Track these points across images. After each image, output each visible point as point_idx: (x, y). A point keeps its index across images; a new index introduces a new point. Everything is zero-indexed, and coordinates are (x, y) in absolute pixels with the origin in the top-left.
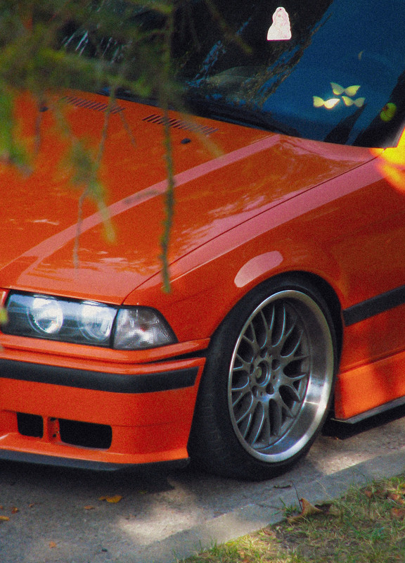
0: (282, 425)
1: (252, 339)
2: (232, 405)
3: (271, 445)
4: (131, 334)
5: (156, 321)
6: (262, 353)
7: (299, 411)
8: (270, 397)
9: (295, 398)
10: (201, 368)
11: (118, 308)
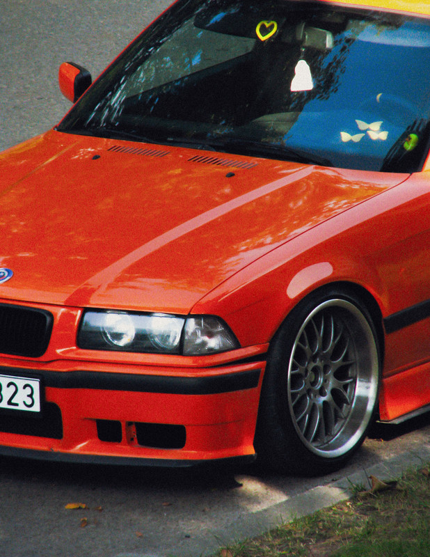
0: (335, 424)
1: (305, 345)
2: (291, 405)
3: (326, 443)
4: (198, 341)
5: (220, 328)
6: (314, 358)
7: (349, 412)
8: (323, 399)
9: (345, 401)
10: (263, 370)
11: (185, 317)
